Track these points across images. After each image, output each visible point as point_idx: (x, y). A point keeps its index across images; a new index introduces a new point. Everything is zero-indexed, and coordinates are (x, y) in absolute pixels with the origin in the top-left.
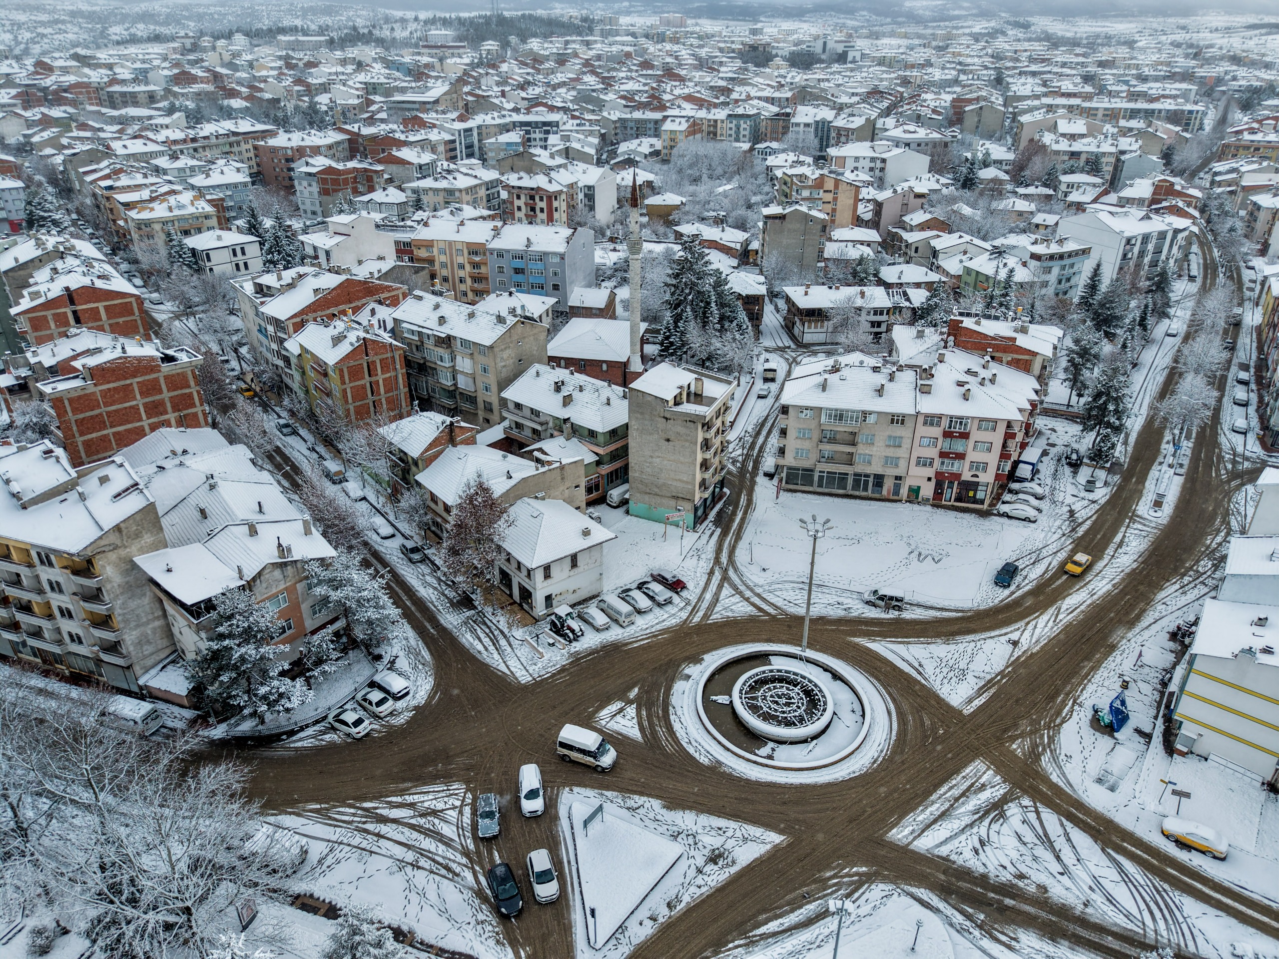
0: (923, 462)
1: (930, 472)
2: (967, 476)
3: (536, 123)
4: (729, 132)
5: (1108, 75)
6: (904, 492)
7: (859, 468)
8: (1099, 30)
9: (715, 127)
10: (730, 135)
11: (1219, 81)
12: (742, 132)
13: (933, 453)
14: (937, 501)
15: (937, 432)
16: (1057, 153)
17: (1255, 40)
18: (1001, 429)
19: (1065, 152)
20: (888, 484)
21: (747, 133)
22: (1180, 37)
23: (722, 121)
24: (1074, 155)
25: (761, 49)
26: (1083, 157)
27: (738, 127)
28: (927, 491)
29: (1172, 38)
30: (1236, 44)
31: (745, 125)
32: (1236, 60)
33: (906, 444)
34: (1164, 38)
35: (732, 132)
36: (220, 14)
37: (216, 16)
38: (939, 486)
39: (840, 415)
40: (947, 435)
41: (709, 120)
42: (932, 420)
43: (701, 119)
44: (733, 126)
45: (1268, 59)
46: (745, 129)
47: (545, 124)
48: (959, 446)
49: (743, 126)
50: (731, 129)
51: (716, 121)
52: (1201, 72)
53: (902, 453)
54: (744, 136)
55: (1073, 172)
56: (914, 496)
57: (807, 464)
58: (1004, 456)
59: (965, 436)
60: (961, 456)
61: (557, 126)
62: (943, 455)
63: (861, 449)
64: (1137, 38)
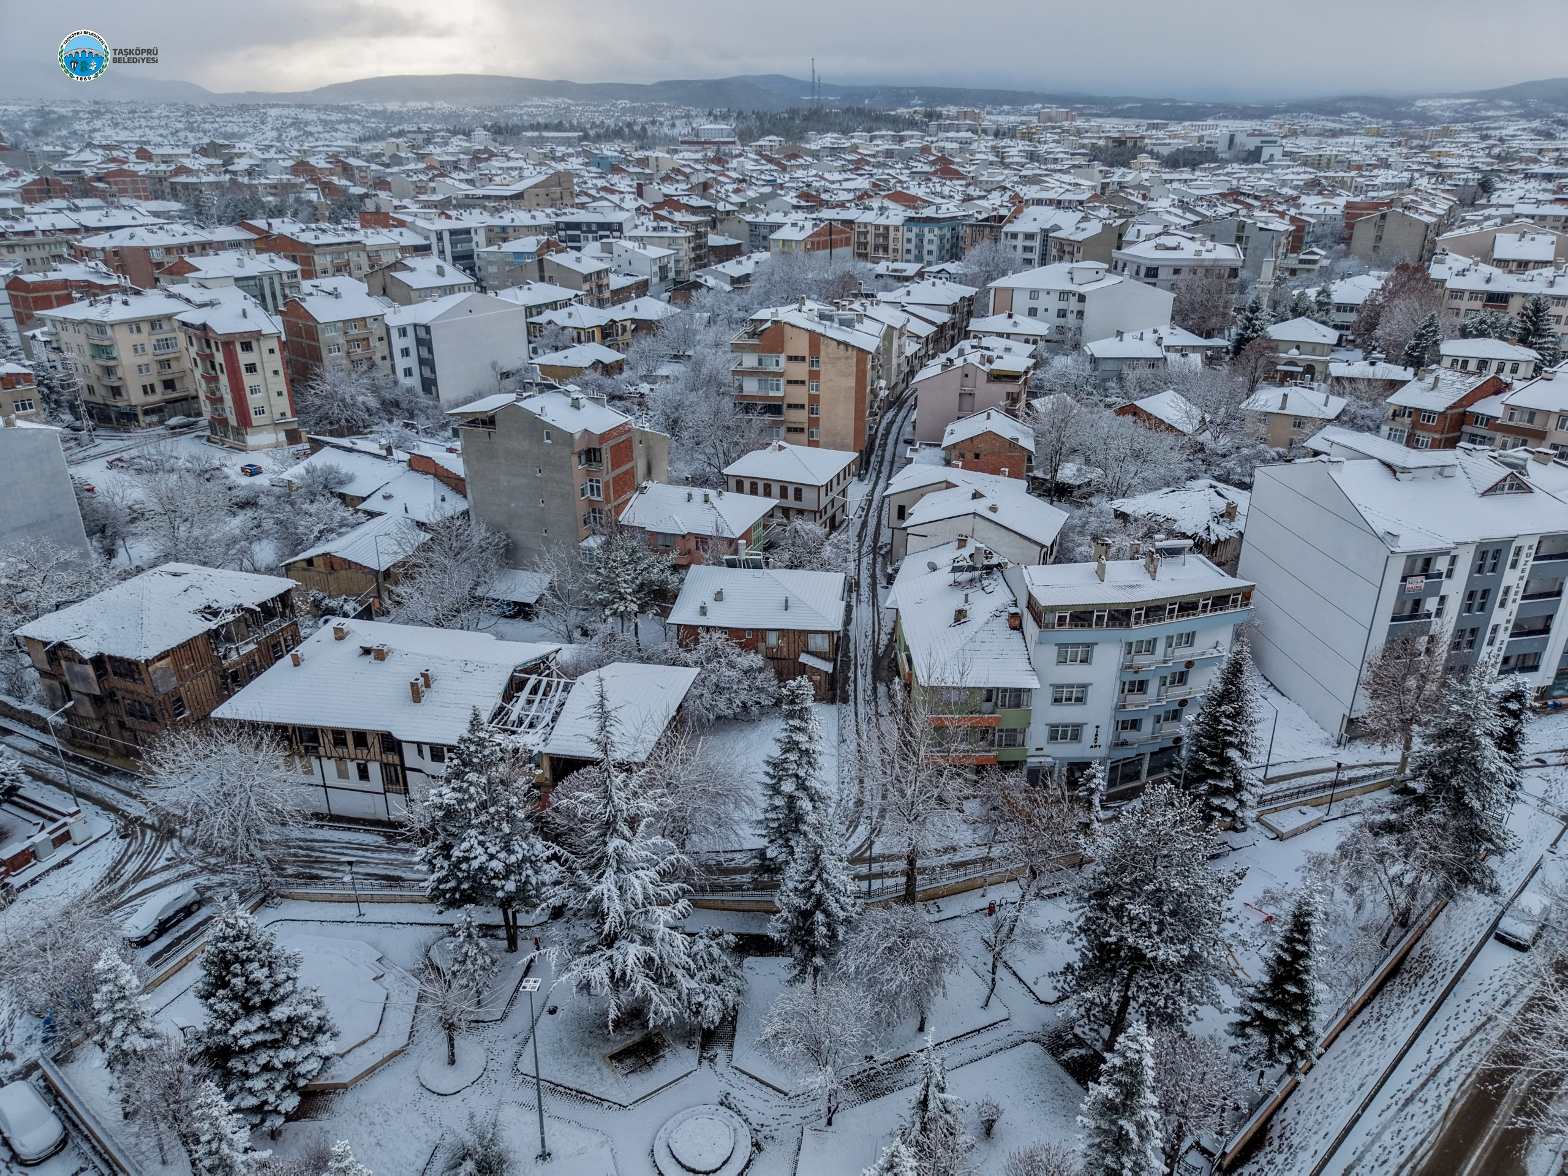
3: (589, 224)
4: (907, 246)
9: (886, 237)
10: (908, 251)
12: (927, 247)
16: (1457, 294)
19: (1474, 295)
21: (934, 247)
23: (897, 229)
24: (1498, 300)
26: (1515, 306)
27: (920, 238)
31: (931, 236)
35: (912, 246)
41: (877, 227)
43: (866, 225)
44: (912, 235)
46: (930, 241)
47: (602, 226)
49: (928, 236)
50: (909, 241)
51: (887, 228)
54: (930, 253)
55: (1482, 334)
61: (620, 230)
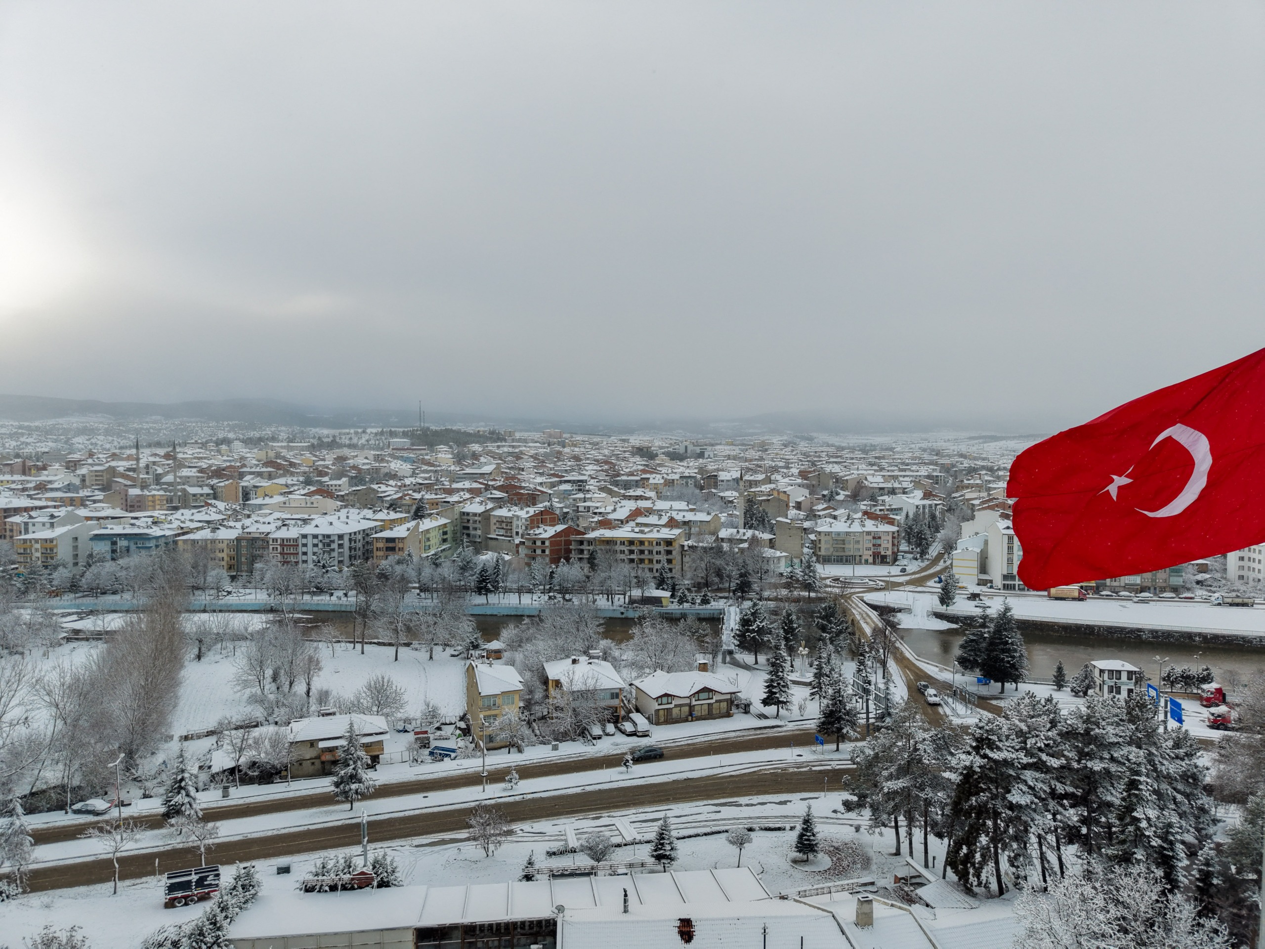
0: (868, 549)
1: (870, 552)
2: (883, 553)
5: (884, 462)
6: (863, 561)
7: (847, 553)
8: (865, 441)
11: (953, 466)
13: (870, 545)
14: (874, 563)
15: (870, 537)
17: (976, 447)
18: (891, 535)
20: (858, 558)
22: (924, 445)
25: (645, 450)
27: (687, 483)
28: (871, 560)
29: (920, 445)
30: (963, 449)
32: (962, 456)
33: (861, 543)
34: (913, 446)
36: (154, 429)
37: (152, 431)
38: (874, 558)
39: (838, 534)
40: (874, 538)
42: (869, 533)
45: (983, 456)
48: (878, 542)
51: (673, 480)
52: (941, 461)
53: (860, 546)
56: (866, 562)
57: (829, 554)
58: (893, 545)
59: (880, 538)
60: (880, 545)
62: (874, 545)
63: (847, 546)
64: (894, 445)
